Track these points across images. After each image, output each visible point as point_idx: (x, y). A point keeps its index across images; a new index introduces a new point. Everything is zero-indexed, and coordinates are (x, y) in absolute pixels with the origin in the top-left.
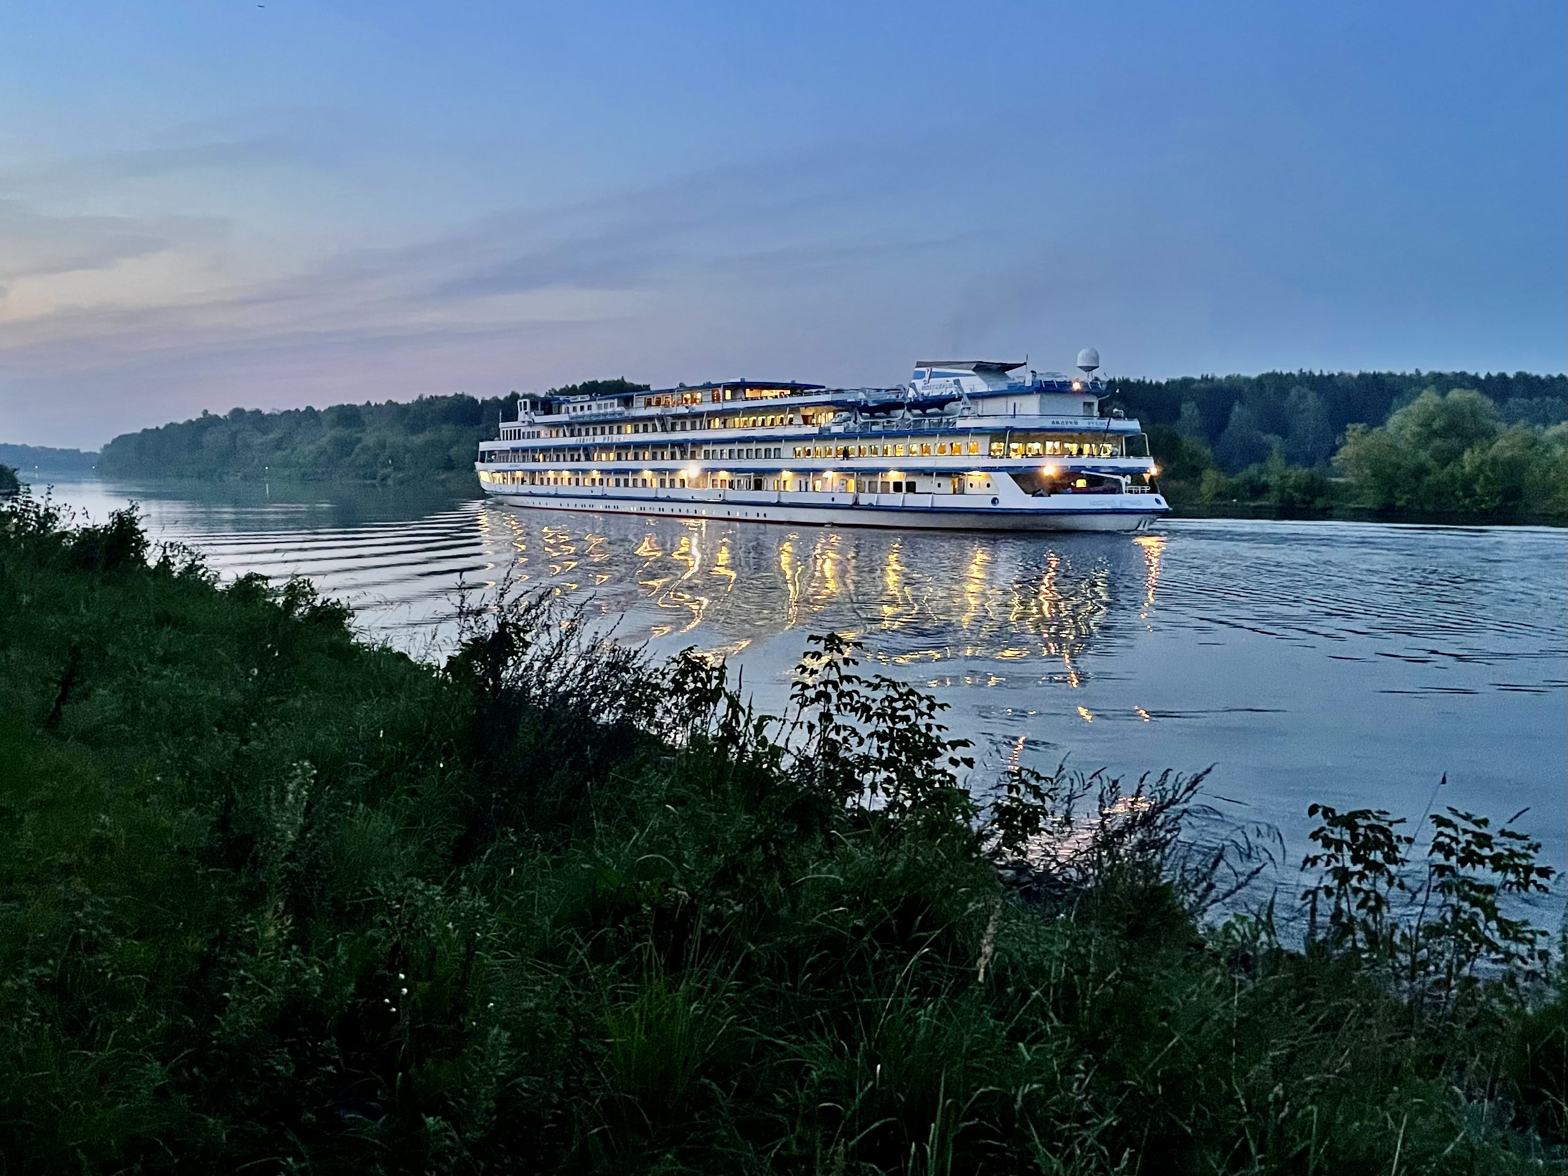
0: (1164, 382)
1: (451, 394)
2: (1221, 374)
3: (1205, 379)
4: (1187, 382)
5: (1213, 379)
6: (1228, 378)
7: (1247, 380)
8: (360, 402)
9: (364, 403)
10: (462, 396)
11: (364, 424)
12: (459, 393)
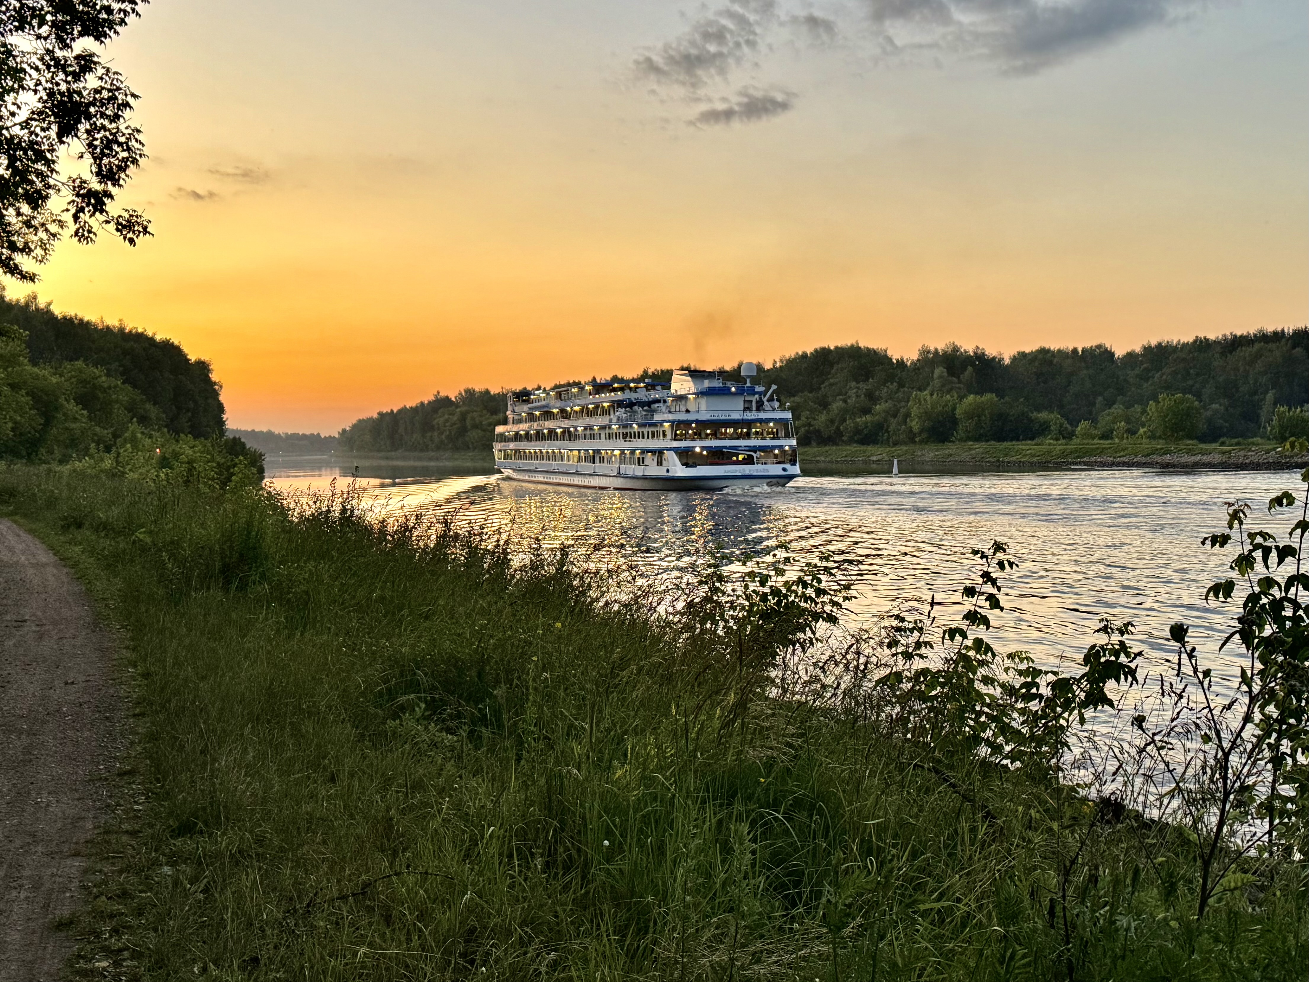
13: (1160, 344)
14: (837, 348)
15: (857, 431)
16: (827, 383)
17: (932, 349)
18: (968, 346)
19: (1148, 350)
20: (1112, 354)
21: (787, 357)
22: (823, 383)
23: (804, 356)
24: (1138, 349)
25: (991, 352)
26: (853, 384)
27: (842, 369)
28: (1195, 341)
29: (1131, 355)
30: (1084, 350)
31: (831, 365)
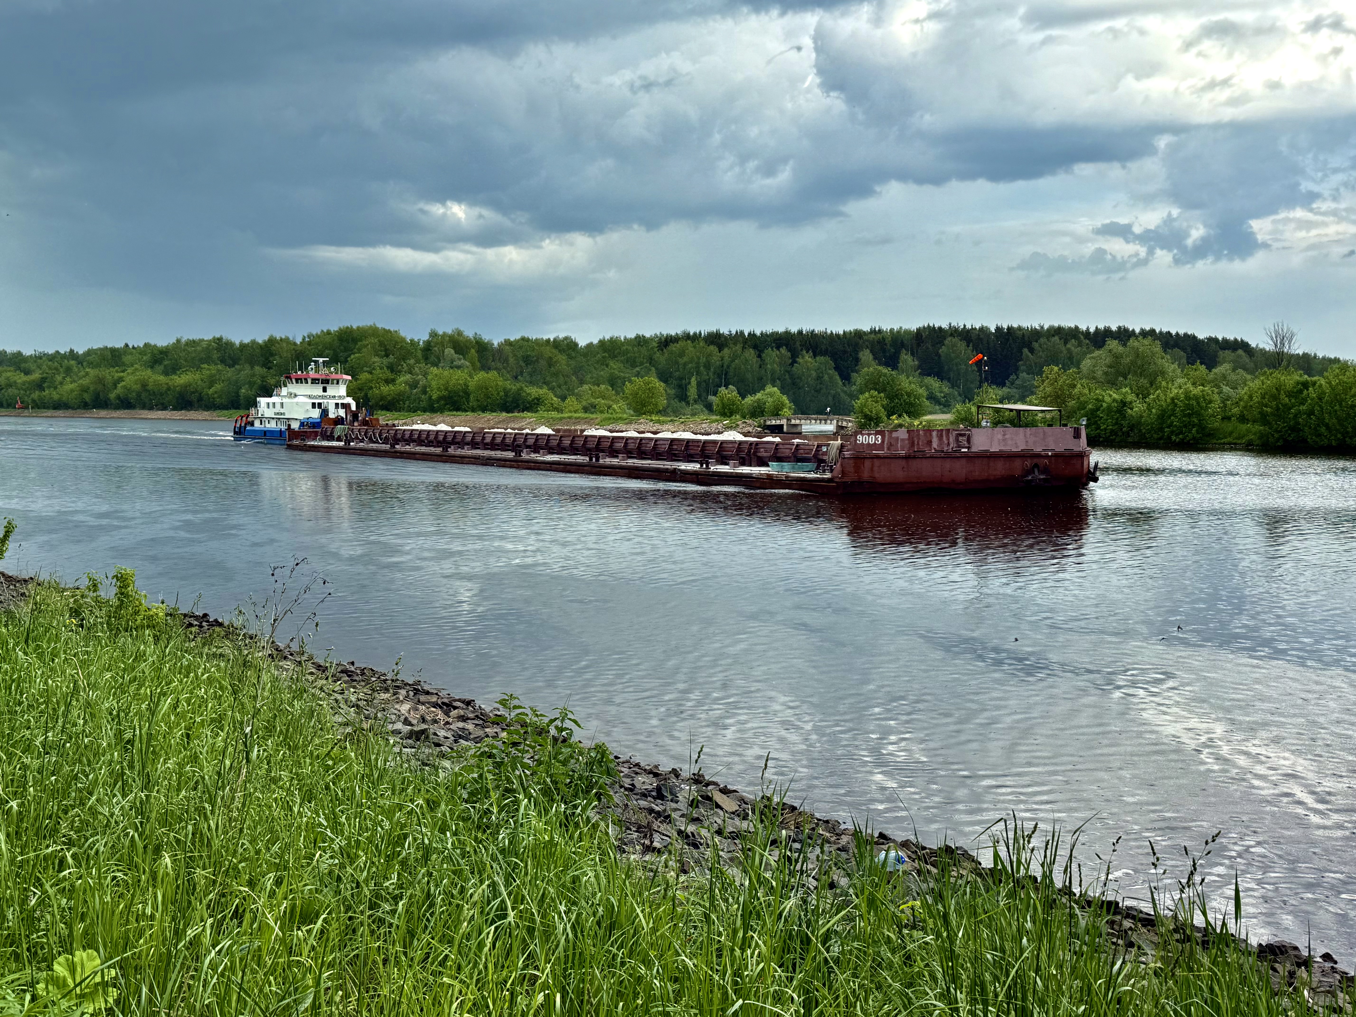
0: (841, 332)
1: (208, 337)
2: (886, 327)
3: (873, 331)
4: (859, 334)
5: (879, 330)
6: (892, 330)
7: (908, 332)
8: (119, 345)
9: (122, 345)
10: (220, 339)
11: (124, 364)
12: (218, 336)
13: (611, 338)
14: (358, 327)
15: (382, 398)
16: (352, 356)
17: (441, 333)
18: (469, 333)
19: (602, 343)
20: (576, 345)
21: (314, 333)
22: (349, 356)
23: (329, 333)
24: (595, 342)
25: (486, 337)
26: (376, 359)
27: (366, 346)
28: (636, 338)
29: (590, 345)
30: (555, 339)
31: (355, 341)
